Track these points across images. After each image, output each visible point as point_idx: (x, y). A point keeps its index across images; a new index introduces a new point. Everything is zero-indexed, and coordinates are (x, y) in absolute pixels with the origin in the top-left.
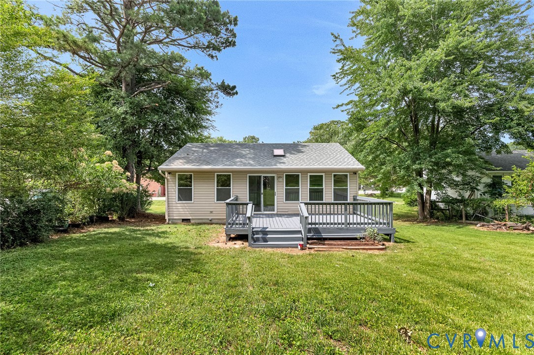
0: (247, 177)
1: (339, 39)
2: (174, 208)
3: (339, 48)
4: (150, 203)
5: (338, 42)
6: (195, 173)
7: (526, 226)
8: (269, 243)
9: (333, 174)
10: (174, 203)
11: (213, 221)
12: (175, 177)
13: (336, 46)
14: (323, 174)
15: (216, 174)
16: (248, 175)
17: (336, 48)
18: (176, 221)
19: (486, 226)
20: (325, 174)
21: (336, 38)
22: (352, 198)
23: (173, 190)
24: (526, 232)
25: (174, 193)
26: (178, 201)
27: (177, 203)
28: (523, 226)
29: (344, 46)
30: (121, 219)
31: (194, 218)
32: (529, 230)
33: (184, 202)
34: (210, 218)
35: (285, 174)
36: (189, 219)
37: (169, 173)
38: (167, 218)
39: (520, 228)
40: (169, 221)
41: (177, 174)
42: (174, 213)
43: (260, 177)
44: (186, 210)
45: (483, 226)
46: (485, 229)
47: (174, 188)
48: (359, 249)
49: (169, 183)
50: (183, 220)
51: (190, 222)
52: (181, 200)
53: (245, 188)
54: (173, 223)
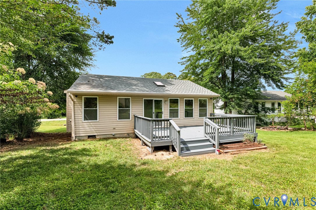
0: (143, 100)
1: (181, 17)
2: (80, 126)
3: (180, 23)
4: (39, 124)
5: (180, 19)
6: (100, 97)
7: (286, 128)
8: (192, 151)
9: (199, 99)
10: (80, 122)
11: (116, 136)
12: (82, 99)
13: (179, 22)
14: (193, 99)
15: (118, 98)
16: (144, 99)
17: (178, 23)
18: (83, 138)
19: (265, 129)
20: (194, 99)
21: (179, 17)
22: (210, 115)
23: (79, 111)
24: (287, 131)
25: (81, 113)
26: (84, 120)
27: (83, 123)
28: (284, 127)
29: (183, 22)
30: (19, 139)
31: (99, 134)
32: (288, 129)
33: (90, 121)
34: (113, 133)
35: (169, 99)
36: (95, 136)
37: (76, 96)
38: (73, 135)
39: (284, 129)
40: (75, 138)
41: (83, 97)
42: (81, 131)
43: (152, 100)
44: (92, 128)
45: (264, 128)
46: (265, 130)
47: (81, 109)
48: (255, 149)
49: (75, 105)
50: (89, 137)
51: (95, 137)
52: (87, 120)
53: (142, 108)
54: (80, 140)
